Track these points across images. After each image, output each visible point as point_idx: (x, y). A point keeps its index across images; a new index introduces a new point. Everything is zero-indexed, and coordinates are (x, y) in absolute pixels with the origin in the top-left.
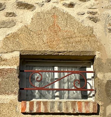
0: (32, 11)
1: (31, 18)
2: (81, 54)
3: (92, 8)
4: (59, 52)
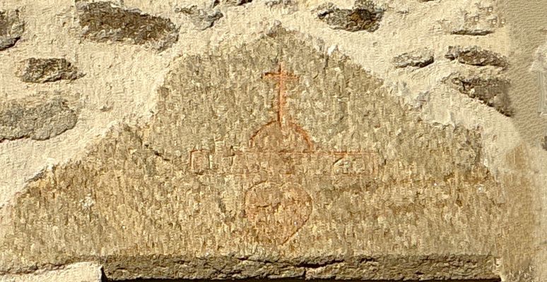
0: (162, 48)
1: (155, 87)
2: (419, 273)
3: (472, 29)
4: (305, 265)
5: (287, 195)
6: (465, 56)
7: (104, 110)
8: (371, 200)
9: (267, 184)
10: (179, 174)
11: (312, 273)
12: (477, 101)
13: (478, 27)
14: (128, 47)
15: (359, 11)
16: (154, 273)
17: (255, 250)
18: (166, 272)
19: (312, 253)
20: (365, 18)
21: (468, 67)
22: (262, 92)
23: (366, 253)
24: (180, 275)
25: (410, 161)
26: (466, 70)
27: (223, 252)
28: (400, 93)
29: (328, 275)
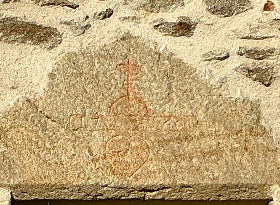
0: (51, 48)
1: (46, 73)
2: (219, 196)
3: (254, 35)
4: (145, 190)
5: (133, 144)
6: (250, 53)
7: (13, 88)
8: (188, 147)
9: (120, 137)
10: (62, 131)
11: (149, 195)
12: (257, 83)
13: (258, 34)
14: (29, 47)
15: (180, 24)
16: (45, 196)
17: (113, 180)
18: (53, 195)
19: (150, 182)
20: (184, 28)
21: (251, 61)
22: (117, 77)
23: (185, 183)
24: (62, 197)
25: (214, 122)
26: (250, 63)
27: (91, 182)
28: (207, 78)
29: (160, 197)
